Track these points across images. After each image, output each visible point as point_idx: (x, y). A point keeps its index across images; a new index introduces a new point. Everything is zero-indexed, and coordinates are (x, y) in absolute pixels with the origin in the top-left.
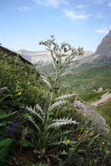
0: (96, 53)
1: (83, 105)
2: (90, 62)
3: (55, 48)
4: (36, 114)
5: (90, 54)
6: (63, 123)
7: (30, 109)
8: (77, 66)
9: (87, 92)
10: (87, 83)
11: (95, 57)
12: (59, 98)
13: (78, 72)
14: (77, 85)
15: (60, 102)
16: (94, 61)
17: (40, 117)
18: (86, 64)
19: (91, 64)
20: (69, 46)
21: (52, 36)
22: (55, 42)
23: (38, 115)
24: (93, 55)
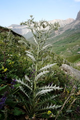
0: (77, 19)
1: (69, 68)
2: (73, 28)
3: (35, 26)
4: (25, 84)
5: (72, 21)
6: (48, 90)
7: (19, 81)
8: (61, 33)
9: (73, 54)
10: (72, 46)
11: (76, 23)
12: (43, 68)
13: (63, 38)
14: (64, 50)
15: (44, 72)
16: (76, 26)
17: (29, 87)
18: (69, 30)
19: (74, 30)
20: (47, 23)
21: (31, 16)
22: (34, 21)
23: (27, 85)
24: (74, 22)
